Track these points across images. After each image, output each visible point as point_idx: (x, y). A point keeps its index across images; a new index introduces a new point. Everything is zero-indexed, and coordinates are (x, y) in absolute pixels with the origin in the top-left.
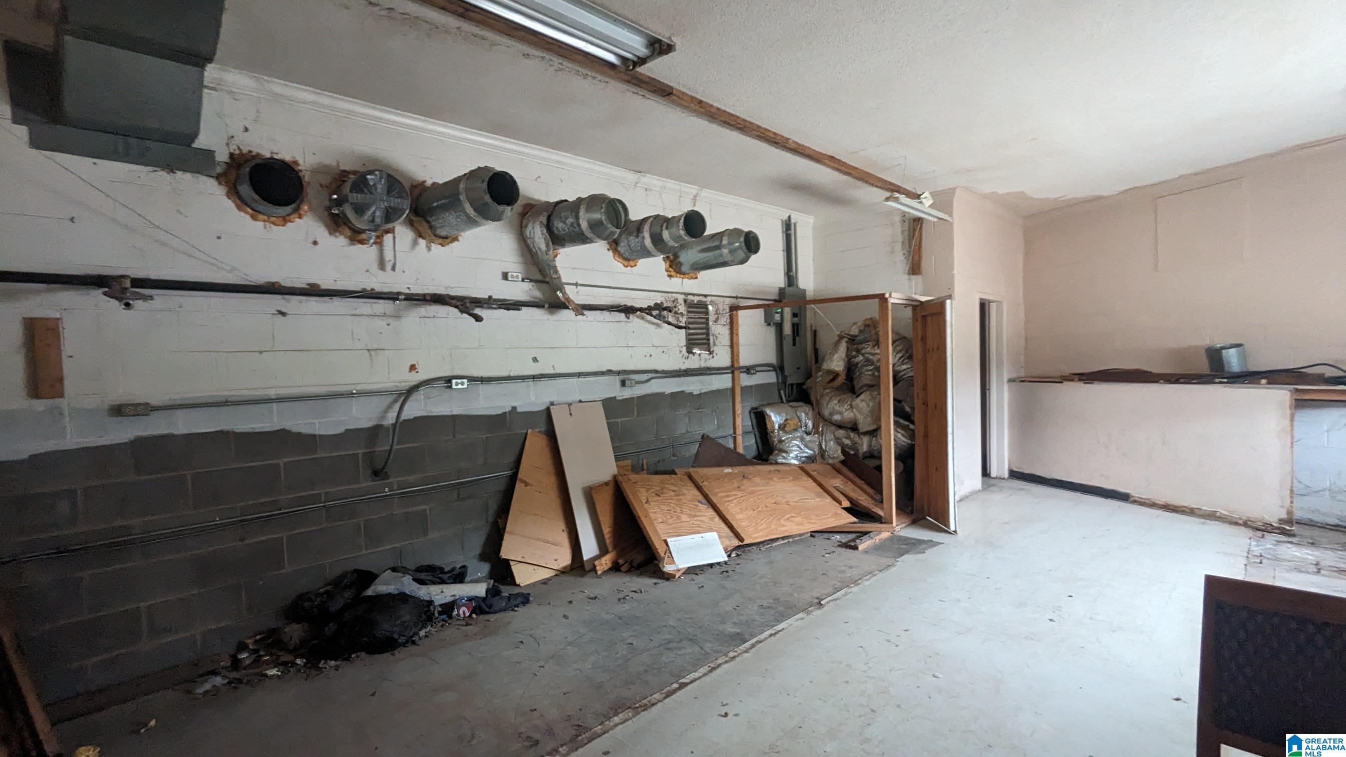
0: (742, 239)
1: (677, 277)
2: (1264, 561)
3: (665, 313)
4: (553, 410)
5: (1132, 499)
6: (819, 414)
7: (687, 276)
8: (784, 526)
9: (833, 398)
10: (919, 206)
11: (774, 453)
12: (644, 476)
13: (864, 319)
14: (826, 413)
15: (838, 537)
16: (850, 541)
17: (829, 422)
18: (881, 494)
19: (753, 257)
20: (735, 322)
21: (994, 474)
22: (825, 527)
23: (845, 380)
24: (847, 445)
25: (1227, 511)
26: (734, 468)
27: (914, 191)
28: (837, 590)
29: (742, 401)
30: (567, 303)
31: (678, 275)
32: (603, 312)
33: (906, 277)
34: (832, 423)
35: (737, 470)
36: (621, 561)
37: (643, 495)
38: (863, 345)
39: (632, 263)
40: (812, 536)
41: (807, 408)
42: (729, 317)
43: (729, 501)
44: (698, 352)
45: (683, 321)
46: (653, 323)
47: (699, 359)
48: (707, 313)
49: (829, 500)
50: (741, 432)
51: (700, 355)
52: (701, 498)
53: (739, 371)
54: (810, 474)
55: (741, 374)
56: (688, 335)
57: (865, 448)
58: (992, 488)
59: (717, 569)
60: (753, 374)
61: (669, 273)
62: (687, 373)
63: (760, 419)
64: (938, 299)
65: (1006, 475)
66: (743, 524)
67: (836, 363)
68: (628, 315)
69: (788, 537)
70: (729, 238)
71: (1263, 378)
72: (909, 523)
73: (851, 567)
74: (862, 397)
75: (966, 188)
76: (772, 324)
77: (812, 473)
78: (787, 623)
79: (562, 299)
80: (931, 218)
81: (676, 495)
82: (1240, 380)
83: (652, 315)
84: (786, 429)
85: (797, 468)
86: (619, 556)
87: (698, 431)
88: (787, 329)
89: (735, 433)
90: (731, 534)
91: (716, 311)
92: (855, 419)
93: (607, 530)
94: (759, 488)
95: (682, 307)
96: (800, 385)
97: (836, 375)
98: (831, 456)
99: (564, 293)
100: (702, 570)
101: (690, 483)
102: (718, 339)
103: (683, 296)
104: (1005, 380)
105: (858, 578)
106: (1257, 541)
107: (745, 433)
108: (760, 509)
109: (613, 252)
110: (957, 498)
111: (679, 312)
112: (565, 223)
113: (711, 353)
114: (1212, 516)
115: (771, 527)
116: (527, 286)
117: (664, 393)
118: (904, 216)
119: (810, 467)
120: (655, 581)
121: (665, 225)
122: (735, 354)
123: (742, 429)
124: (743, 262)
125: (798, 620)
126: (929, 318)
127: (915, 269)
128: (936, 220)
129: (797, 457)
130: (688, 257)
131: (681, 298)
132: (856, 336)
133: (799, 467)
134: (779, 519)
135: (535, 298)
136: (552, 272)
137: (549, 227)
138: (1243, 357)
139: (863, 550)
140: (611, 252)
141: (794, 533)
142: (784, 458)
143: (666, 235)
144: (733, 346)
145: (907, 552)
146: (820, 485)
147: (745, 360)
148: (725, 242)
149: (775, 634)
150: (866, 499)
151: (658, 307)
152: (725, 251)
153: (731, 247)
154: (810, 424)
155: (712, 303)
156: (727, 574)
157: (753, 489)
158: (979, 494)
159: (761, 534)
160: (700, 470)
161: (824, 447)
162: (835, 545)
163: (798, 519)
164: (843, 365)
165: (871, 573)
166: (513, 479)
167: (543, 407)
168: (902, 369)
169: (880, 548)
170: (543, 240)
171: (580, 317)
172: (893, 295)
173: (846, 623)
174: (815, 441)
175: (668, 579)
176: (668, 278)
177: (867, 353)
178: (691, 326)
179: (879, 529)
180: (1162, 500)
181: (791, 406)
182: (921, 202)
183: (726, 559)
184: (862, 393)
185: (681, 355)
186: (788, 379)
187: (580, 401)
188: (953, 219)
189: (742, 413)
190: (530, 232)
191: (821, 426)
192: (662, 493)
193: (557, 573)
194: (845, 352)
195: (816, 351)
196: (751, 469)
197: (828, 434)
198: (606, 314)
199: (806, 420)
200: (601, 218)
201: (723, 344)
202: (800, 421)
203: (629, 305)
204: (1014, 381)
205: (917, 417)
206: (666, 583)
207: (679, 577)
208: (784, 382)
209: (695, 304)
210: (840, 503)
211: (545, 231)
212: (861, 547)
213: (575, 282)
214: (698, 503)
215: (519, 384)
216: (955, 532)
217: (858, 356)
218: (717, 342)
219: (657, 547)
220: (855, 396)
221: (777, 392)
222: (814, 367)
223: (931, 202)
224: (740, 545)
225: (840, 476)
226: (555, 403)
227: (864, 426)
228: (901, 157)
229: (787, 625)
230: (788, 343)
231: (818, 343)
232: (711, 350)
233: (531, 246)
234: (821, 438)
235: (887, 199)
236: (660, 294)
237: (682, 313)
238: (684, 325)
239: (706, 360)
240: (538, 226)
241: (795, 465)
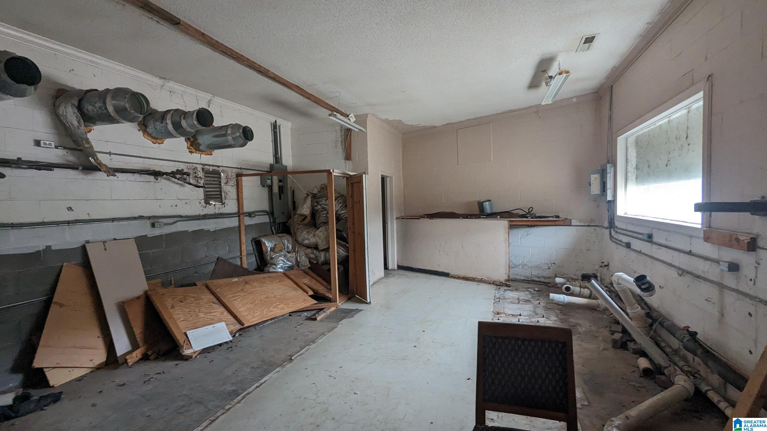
0: (241, 131)
1: (196, 153)
2: (501, 300)
3: (185, 176)
4: (88, 247)
5: (450, 275)
6: (296, 240)
7: (204, 153)
8: (272, 311)
9: (304, 231)
10: (348, 121)
11: (268, 266)
12: (171, 289)
13: (320, 185)
14: (300, 239)
15: (306, 314)
16: (312, 316)
17: (302, 245)
18: (331, 285)
19: (249, 143)
20: (240, 184)
21: (390, 268)
22: (298, 309)
23: (311, 219)
24: (312, 258)
25: (487, 278)
26: (240, 278)
27: (345, 112)
28: (302, 348)
29: (246, 235)
30: (99, 167)
31: (197, 152)
32: (135, 174)
33: (344, 161)
34: (303, 245)
35: (242, 279)
36: (149, 353)
37: (169, 302)
38: (320, 200)
39: (159, 141)
40: (290, 315)
41: (289, 237)
42: (235, 181)
43: (235, 300)
44: (214, 203)
45: (202, 182)
46: (177, 183)
47: (214, 207)
48: (220, 178)
49: (301, 292)
50: (245, 254)
51: (215, 205)
52: (215, 300)
53: (243, 216)
54: (290, 277)
55: (245, 217)
56: (205, 192)
57: (322, 259)
58: (390, 275)
59: (225, 347)
60: (253, 217)
61: (190, 150)
62: (205, 217)
63: (258, 245)
64: (359, 174)
65: (396, 268)
66: (244, 314)
67: (305, 210)
68: (156, 178)
69: (274, 318)
70: (231, 129)
71: (498, 216)
72: (346, 300)
73: (312, 332)
74: (320, 229)
75: (373, 115)
76: (265, 186)
77: (291, 276)
78: (269, 376)
79: (95, 163)
80: (355, 129)
81: (195, 300)
82: (490, 216)
83: (176, 178)
84: (275, 250)
85: (282, 274)
86: (147, 350)
87: (214, 255)
88: (276, 189)
89: (241, 255)
90: (236, 322)
91: (226, 177)
92: (317, 242)
93: (138, 331)
94: (256, 289)
95: (201, 173)
96: (284, 224)
97: (306, 217)
98: (303, 265)
99: (96, 160)
100: (214, 349)
101: (206, 291)
102: (228, 195)
103: (201, 166)
104: (395, 218)
105: (315, 338)
106: (498, 291)
107: (248, 254)
108: (256, 303)
109: (143, 132)
110: (371, 283)
111: (199, 176)
112: (93, 106)
113: (223, 204)
114: (481, 281)
115: (263, 313)
116: (60, 152)
117: (187, 231)
118: (342, 127)
119: (291, 273)
120: (176, 362)
121: (183, 116)
122: (240, 205)
123: (246, 252)
124: (242, 145)
125: (276, 373)
126: (355, 185)
127: (348, 157)
128: (357, 130)
129: (282, 267)
130: (205, 140)
131: (199, 167)
132: (316, 194)
133: (283, 273)
134: (268, 308)
135: (70, 162)
136: (84, 142)
137: (80, 108)
138: (491, 206)
139: (319, 320)
140: (141, 132)
141: (278, 315)
142: (274, 268)
143: (184, 123)
144: (239, 199)
145: (344, 318)
146: (296, 283)
147: (247, 207)
148: (229, 132)
149: (261, 385)
150: (323, 289)
151: (179, 172)
152: (230, 138)
153: (234, 136)
154: (290, 247)
155: (223, 171)
156: (232, 349)
157: (251, 290)
158: (383, 279)
159: (256, 319)
160: (215, 281)
161: (299, 260)
162: (304, 319)
163: (281, 306)
164: (309, 211)
165: (323, 334)
166: (48, 303)
167: (79, 245)
168: (342, 213)
169: (328, 318)
170: (75, 118)
171: (112, 177)
172: (335, 170)
173: (306, 369)
174: (294, 256)
175: (187, 360)
176: (190, 154)
177: (323, 204)
178: (206, 186)
179: (329, 306)
180: (462, 274)
181: (279, 236)
182: (349, 119)
183: (231, 339)
184: (319, 228)
185: (200, 206)
186: (277, 220)
187: (115, 239)
188: (366, 130)
189: (246, 242)
190: (63, 110)
191: (297, 247)
192: (185, 300)
193: (92, 370)
194: (310, 203)
195: (294, 203)
196: (251, 277)
197: (301, 252)
198: (137, 176)
199: (287, 244)
200: (125, 106)
201: (232, 198)
202: (284, 245)
203: (157, 170)
204: (399, 218)
205: (350, 240)
206: (186, 363)
207: (196, 357)
208: (274, 222)
209: (211, 172)
210: (307, 293)
211: (76, 111)
212: (318, 319)
213: (108, 152)
214: (212, 304)
215: (55, 228)
216: (370, 302)
217: (318, 206)
218: (227, 197)
219: (178, 338)
220: (316, 229)
221: (270, 227)
222: (292, 213)
223: (354, 119)
224: (242, 328)
225: (308, 276)
226: (91, 242)
227: (322, 246)
228: (337, 92)
229: (268, 378)
230: (276, 198)
231: (295, 198)
232: (223, 202)
233: (65, 121)
234: (297, 255)
235: (330, 115)
236: (183, 164)
237: (200, 177)
238: (203, 185)
239: (219, 209)
240: (70, 107)
241: (280, 272)
